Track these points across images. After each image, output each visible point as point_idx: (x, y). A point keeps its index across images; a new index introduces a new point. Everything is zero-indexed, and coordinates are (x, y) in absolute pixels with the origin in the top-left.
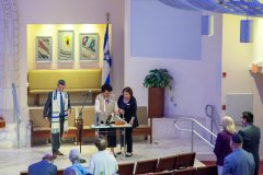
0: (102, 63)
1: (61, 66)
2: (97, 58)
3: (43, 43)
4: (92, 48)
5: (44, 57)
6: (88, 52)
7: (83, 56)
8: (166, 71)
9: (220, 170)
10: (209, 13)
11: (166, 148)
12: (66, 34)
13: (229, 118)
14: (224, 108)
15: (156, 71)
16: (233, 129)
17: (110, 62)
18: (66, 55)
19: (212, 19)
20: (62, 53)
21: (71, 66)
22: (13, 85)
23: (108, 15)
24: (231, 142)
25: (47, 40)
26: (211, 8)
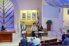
0: (37, 19)
1: (28, 19)
2: (36, 18)
3: (24, 14)
4: (34, 15)
5: (24, 17)
6: (34, 16)
7: (33, 17)
8: (51, 21)
9: (63, 42)
10: (61, 8)
11: (51, 37)
12: (29, 13)
13: (65, 31)
14: (64, 29)
15: (49, 21)
16: (66, 33)
17: (38, 18)
18: (29, 17)
19: (61, 9)
20: (28, 17)
21: (30, 20)
22: (17, 24)
23: (38, 8)
24: (66, 36)
25: (25, 14)
26: (61, 7)
